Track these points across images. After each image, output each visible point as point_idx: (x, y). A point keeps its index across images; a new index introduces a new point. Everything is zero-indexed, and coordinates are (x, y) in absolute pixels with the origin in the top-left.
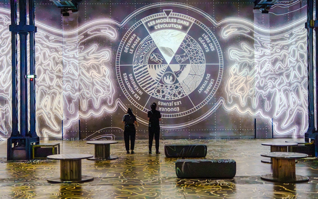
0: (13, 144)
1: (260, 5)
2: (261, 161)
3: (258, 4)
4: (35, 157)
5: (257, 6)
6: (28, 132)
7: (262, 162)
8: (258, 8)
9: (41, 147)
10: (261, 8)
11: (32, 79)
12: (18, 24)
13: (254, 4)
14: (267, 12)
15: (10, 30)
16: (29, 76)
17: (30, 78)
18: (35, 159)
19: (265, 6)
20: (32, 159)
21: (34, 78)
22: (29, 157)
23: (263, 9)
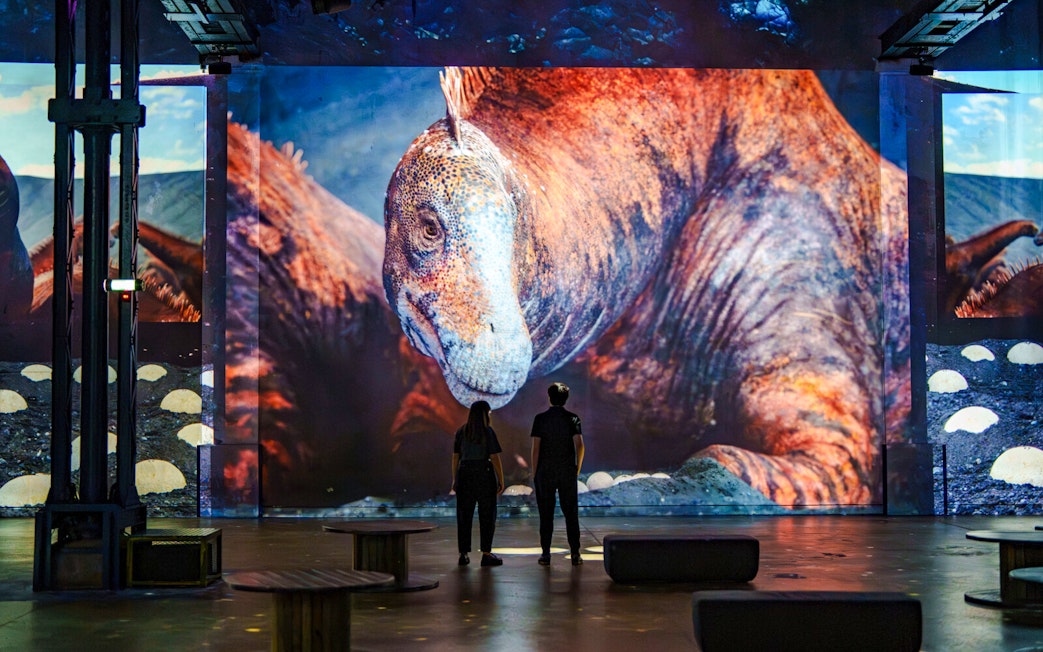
0: (56, 530)
1: (906, 45)
3: (900, 41)
4: (133, 579)
5: (892, 49)
6: (109, 486)
8: (894, 58)
9: (154, 543)
10: (906, 55)
11: (128, 293)
12: (79, 95)
13: (880, 41)
14: (928, 71)
15: (51, 118)
16: (117, 285)
17: (122, 293)
18: (135, 587)
19: (921, 50)
20: (123, 585)
21: (134, 292)
22: (115, 579)
23: (915, 62)
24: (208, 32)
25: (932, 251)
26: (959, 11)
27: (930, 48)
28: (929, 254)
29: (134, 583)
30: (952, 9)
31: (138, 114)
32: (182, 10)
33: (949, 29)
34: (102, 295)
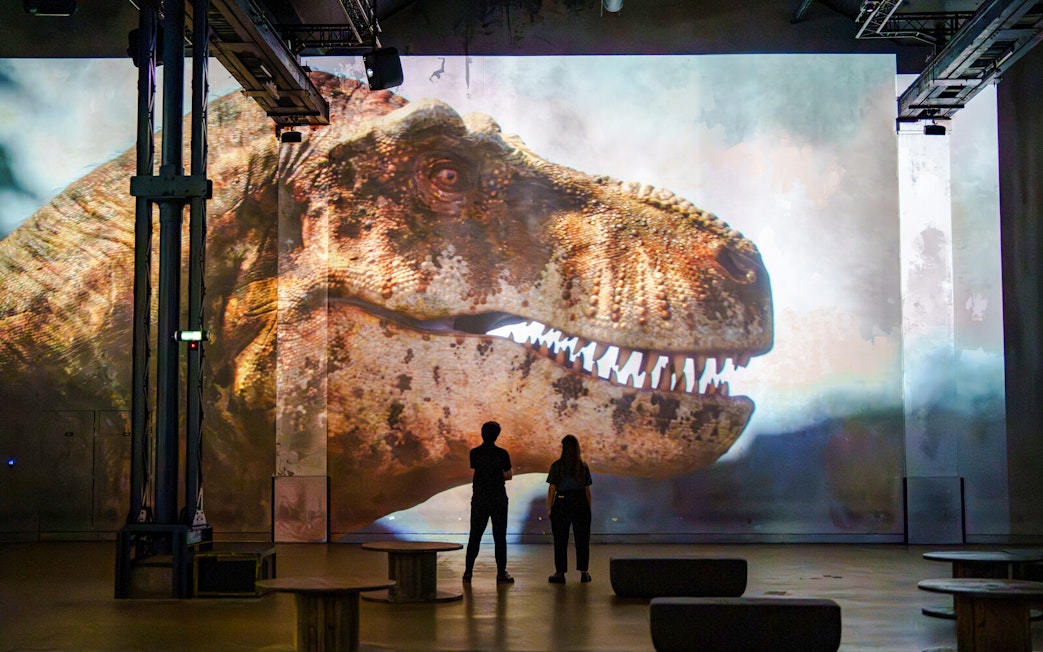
1: (919, 106)
2: (921, 612)
3: (914, 103)
4: (199, 590)
5: (907, 111)
7: (926, 613)
8: (912, 119)
10: (922, 116)
11: (196, 342)
12: (156, 172)
13: (895, 104)
14: (941, 131)
15: (132, 193)
16: (186, 336)
17: (190, 342)
18: (200, 597)
19: (935, 112)
20: (190, 595)
21: (201, 341)
22: (182, 589)
23: (929, 122)
24: (280, 106)
25: (949, 297)
26: (961, 77)
27: (942, 110)
28: (947, 300)
29: (201, 594)
30: (953, 76)
31: (205, 187)
32: (256, 88)
33: (957, 93)
34: (175, 344)
